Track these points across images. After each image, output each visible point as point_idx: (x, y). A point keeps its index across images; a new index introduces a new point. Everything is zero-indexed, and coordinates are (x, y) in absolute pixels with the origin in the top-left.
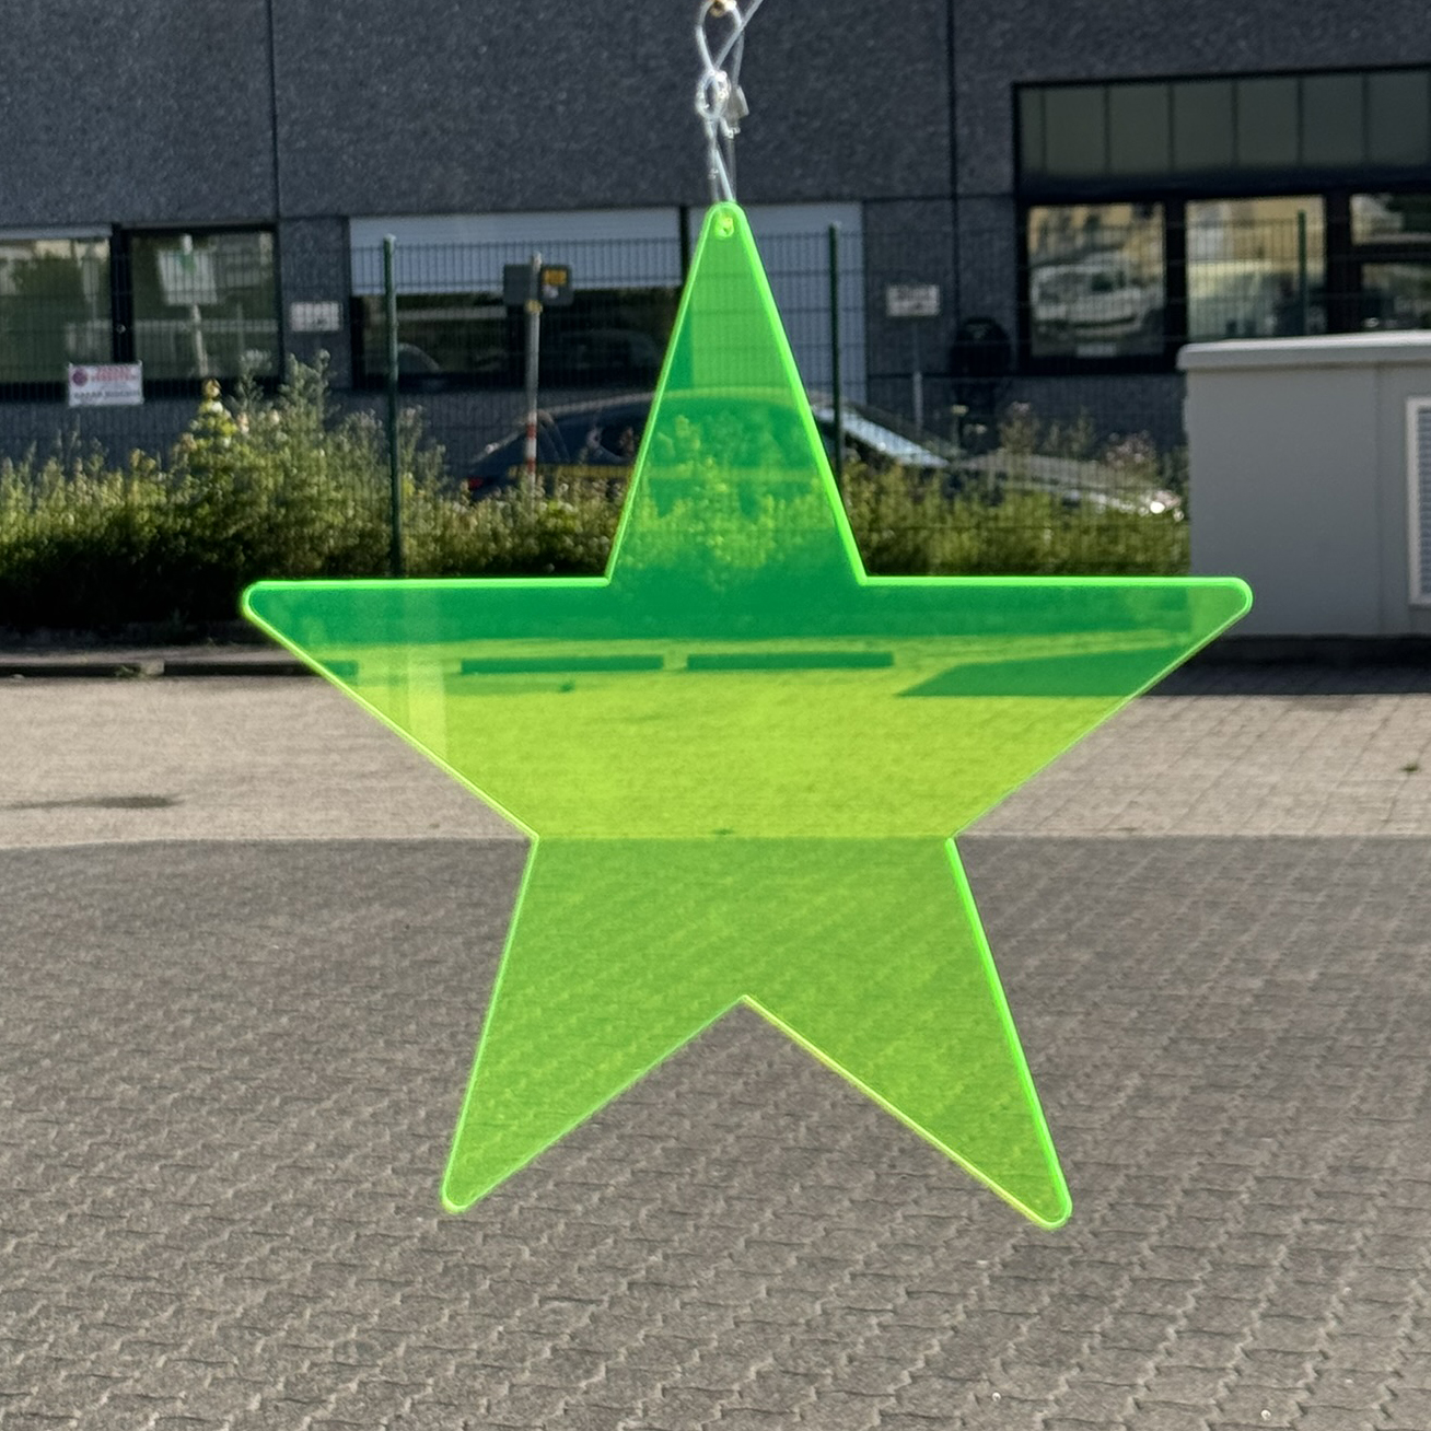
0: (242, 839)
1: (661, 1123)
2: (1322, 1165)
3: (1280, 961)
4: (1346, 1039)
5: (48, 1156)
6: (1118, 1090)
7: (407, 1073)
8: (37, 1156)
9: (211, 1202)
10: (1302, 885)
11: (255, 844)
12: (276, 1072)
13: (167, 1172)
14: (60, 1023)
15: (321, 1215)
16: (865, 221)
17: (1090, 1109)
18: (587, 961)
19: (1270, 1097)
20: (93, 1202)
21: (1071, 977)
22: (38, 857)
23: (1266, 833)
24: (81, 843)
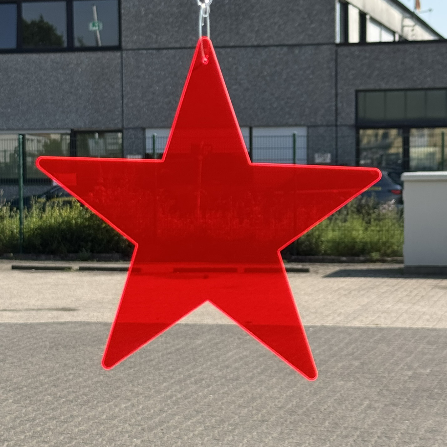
0: (96, 321)
1: (215, 412)
2: (423, 430)
3: (418, 366)
4: (436, 391)
5: (21, 417)
6: (361, 405)
7: (138, 394)
8: (18, 417)
9: (70, 433)
10: (429, 343)
11: (100, 323)
12: (96, 393)
13: (58, 423)
14: (31, 376)
15: (104, 438)
16: (308, 133)
17: (352, 410)
18: (200, 361)
19: (409, 408)
20: (33, 432)
21: (351, 370)
22: (32, 326)
23: (420, 327)
24: (46, 321)
